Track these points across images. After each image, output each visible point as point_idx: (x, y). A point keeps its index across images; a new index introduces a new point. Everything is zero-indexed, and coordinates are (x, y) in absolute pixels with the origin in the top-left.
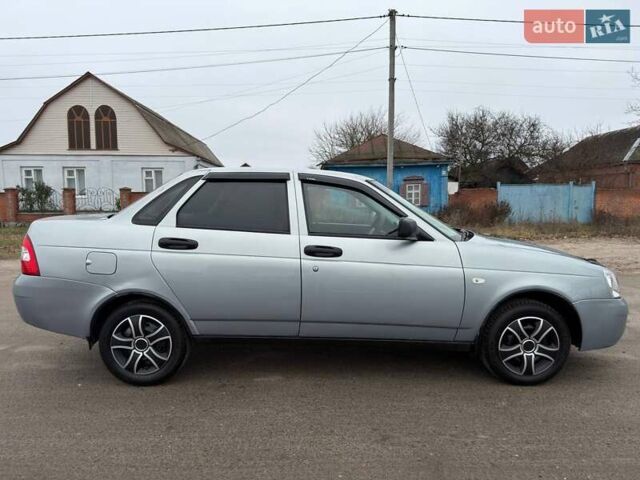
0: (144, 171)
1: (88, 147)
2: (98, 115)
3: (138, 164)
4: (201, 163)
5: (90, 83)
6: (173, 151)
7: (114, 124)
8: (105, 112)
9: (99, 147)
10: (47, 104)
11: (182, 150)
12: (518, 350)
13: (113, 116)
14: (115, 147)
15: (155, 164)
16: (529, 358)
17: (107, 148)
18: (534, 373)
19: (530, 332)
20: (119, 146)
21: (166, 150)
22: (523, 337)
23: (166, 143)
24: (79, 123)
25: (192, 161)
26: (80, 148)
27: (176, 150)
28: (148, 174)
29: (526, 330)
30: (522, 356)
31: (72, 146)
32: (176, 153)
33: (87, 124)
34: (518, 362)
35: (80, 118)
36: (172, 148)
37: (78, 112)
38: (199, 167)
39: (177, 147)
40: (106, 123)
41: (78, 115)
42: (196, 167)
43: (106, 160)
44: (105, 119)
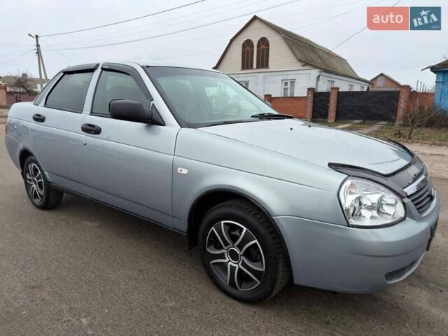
0: (284, 82)
1: (252, 68)
2: (259, 45)
3: (279, 78)
4: (323, 74)
5: (256, 23)
6: (304, 66)
7: (267, 50)
8: (264, 42)
9: (258, 67)
10: (232, 41)
11: (310, 65)
13: (267, 45)
14: (267, 66)
15: (290, 77)
17: (262, 67)
20: (270, 66)
21: (298, 66)
23: (299, 60)
24: (248, 51)
25: (315, 72)
26: (247, 68)
27: (306, 65)
28: (286, 84)
31: (243, 68)
32: (306, 68)
33: (252, 51)
35: (249, 48)
36: (303, 64)
37: (248, 43)
38: (321, 77)
39: (307, 63)
40: (263, 50)
41: (248, 46)
42: (318, 77)
43: (261, 76)
44: (263, 47)
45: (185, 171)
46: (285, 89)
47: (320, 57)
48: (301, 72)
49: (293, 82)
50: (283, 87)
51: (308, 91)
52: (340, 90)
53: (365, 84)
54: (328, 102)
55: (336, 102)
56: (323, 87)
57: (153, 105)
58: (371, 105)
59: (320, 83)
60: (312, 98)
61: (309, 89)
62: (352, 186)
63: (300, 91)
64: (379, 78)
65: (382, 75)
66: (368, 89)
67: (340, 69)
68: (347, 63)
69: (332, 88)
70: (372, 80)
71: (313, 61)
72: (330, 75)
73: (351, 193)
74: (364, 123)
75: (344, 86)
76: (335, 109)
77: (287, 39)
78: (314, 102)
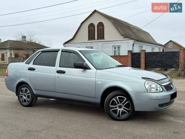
0: (114, 47)
1: (94, 39)
2: (98, 26)
3: (111, 45)
4: (136, 42)
5: (96, 14)
6: (125, 38)
7: (103, 29)
8: (101, 24)
9: (98, 39)
10: (82, 24)
11: (128, 37)
12: (116, 107)
13: (103, 26)
14: (103, 38)
15: (117, 45)
16: (120, 111)
17: (101, 39)
18: (121, 117)
19: (121, 102)
20: (105, 38)
21: (121, 38)
22: (118, 103)
23: (122, 35)
24: (92, 30)
25: (131, 42)
26: (92, 39)
27: (126, 38)
28: (115, 48)
29: (119, 101)
30: (117, 110)
31: (89, 39)
32: (126, 39)
33: (94, 30)
34: (115, 112)
35: (92, 28)
36: (124, 37)
37: (92, 25)
38: (135, 44)
39: (126, 36)
40: (101, 29)
41: (91, 27)
42: (133, 44)
43: (100, 44)
44: (101, 27)
45: (100, 83)
46: (114, 51)
47: (134, 33)
48: (123, 41)
49: (119, 47)
50: (114, 50)
51: (128, 52)
52: (146, 52)
53: (161, 47)
54: (140, 58)
55: (144, 58)
56: (136, 50)
57: (86, 63)
58: (164, 60)
59: (135, 47)
60: (131, 56)
61: (129, 51)
62: (148, 83)
63: (124, 52)
64: (170, 43)
65: (171, 41)
66: (163, 50)
67: (145, 39)
68: (150, 35)
69: (141, 51)
70: (165, 45)
71: (130, 35)
72: (140, 43)
73: (148, 84)
74: (161, 70)
75: (148, 49)
76: (144, 62)
77: (114, 23)
78: (132, 59)
